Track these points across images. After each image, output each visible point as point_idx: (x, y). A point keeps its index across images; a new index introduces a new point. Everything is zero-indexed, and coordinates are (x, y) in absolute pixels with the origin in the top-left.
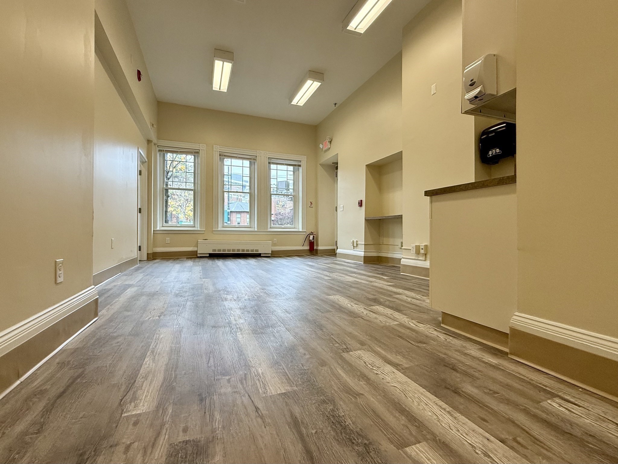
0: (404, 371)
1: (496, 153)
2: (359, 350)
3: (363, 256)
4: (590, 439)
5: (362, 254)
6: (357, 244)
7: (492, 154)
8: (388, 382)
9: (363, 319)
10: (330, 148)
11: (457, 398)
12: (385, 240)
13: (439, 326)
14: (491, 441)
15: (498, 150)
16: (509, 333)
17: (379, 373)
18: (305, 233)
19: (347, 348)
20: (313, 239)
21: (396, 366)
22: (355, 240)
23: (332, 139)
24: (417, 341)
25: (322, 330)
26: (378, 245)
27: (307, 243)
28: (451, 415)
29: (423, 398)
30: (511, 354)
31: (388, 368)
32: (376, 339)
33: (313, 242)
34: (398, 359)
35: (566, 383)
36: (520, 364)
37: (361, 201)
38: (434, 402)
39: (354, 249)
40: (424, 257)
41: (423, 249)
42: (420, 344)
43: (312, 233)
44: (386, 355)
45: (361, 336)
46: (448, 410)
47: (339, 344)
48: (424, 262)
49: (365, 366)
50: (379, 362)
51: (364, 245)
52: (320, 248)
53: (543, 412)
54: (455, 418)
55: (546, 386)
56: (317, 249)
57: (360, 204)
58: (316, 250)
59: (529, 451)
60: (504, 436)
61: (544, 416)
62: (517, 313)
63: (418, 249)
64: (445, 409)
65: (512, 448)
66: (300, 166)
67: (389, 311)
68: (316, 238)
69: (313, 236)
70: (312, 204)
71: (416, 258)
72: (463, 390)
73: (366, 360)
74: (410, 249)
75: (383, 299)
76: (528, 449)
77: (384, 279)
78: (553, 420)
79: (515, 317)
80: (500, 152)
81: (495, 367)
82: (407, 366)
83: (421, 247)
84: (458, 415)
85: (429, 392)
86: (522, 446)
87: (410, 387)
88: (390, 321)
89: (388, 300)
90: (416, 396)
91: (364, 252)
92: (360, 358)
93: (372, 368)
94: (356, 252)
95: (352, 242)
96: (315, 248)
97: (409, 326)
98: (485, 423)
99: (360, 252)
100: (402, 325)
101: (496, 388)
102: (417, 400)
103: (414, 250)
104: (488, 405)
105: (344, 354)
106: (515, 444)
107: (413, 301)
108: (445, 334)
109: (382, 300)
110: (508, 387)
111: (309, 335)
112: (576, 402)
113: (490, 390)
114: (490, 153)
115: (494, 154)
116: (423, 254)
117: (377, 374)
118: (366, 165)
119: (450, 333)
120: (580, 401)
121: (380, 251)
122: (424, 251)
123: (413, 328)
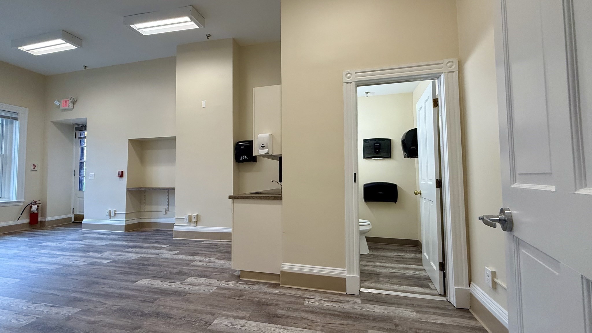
0: (249, 319)
1: (245, 158)
2: (215, 320)
3: (124, 225)
4: (322, 311)
5: (123, 223)
6: (115, 214)
7: (243, 158)
8: (250, 330)
9: (191, 294)
10: (73, 109)
11: (281, 319)
12: (148, 208)
13: (239, 280)
14: (303, 331)
15: (246, 157)
16: (280, 274)
17: (241, 327)
18: (22, 203)
19: (206, 322)
20: (37, 209)
21: (243, 318)
22: (113, 210)
23: (76, 101)
24: (238, 296)
25: (172, 318)
26: (139, 212)
27: (26, 214)
28: (285, 329)
29: (271, 328)
30: (281, 284)
31: (242, 322)
32: (217, 306)
33: (37, 214)
34: (241, 313)
35: (304, 290)
36: (286, 288)
37: (122, 172)
38: (275, 327)
39: (110, 218)
40: (195, 224)
41: (195, 218)
42: (241, 297)
43: (35, 202)
44: (232, 314)
45: (205, 309)
46: (282, 328)
47: (198, 322)
48: (195, 227)
49: (229, 328)
50: (234, 321)
51: (125, 214)
52: (48, 219)
53: (307, 308)
54: (287, 329)
55: (300, 295)
56: (44, 220)
57: (121, 175)
58: (41, 221)
59: (314, 327)
60: (305, 326)
61: (308, 309)
62: (283, 264)
63: (190, 218)
64: (281, 328)
65: (309, 329)
66: (16, 119)
67: (201, 280)
68: (42, 208)
69: (38, 206)
70: (35, 166)
71: (188, 225)
72: (279, 314)
73: (226, 323)
74: (184, 218)
75: (187, 269)
76: (313, 326)
77: (164, 248)
78: (310, 309)
79: (282, 266)
80: (247, 159)
81: (280, 295)
82: (248, 315)
83: (193, 217)
84: (287, 327)
85: (270, 324)
86: (311, 326)
87: (261, 326)
88: (209, 288)
89: (192, 270)
90: (267, 329)
91: (125, 221)
92: (221, 325)
93: (234, 327)
94: (113, 221)
95: (108, 212)
96: (39, 219)
97: (223, 286)
98: (296, 325)
99: (121, 221)
100: (219, 288)
101: (288, 306)
102: (269, 331)
103: (188, 219)
104: (292, 316)
105: (209, 327)
106: (309, 327)
107: (207, 265)
108: (246, 284)
109: (186, 271)
110: (291, 302)
111: (167, 327)
112: (311, 297)
113: (287, 308)
114: (242, 157)
115: (244, 159)
116: (194, 221)
117: (240, 329)
118: (129, 139)
119: (248, 282)
120: (311, 296)
121: (141, 218)
122: (196, 219)
123: (227, 287)
